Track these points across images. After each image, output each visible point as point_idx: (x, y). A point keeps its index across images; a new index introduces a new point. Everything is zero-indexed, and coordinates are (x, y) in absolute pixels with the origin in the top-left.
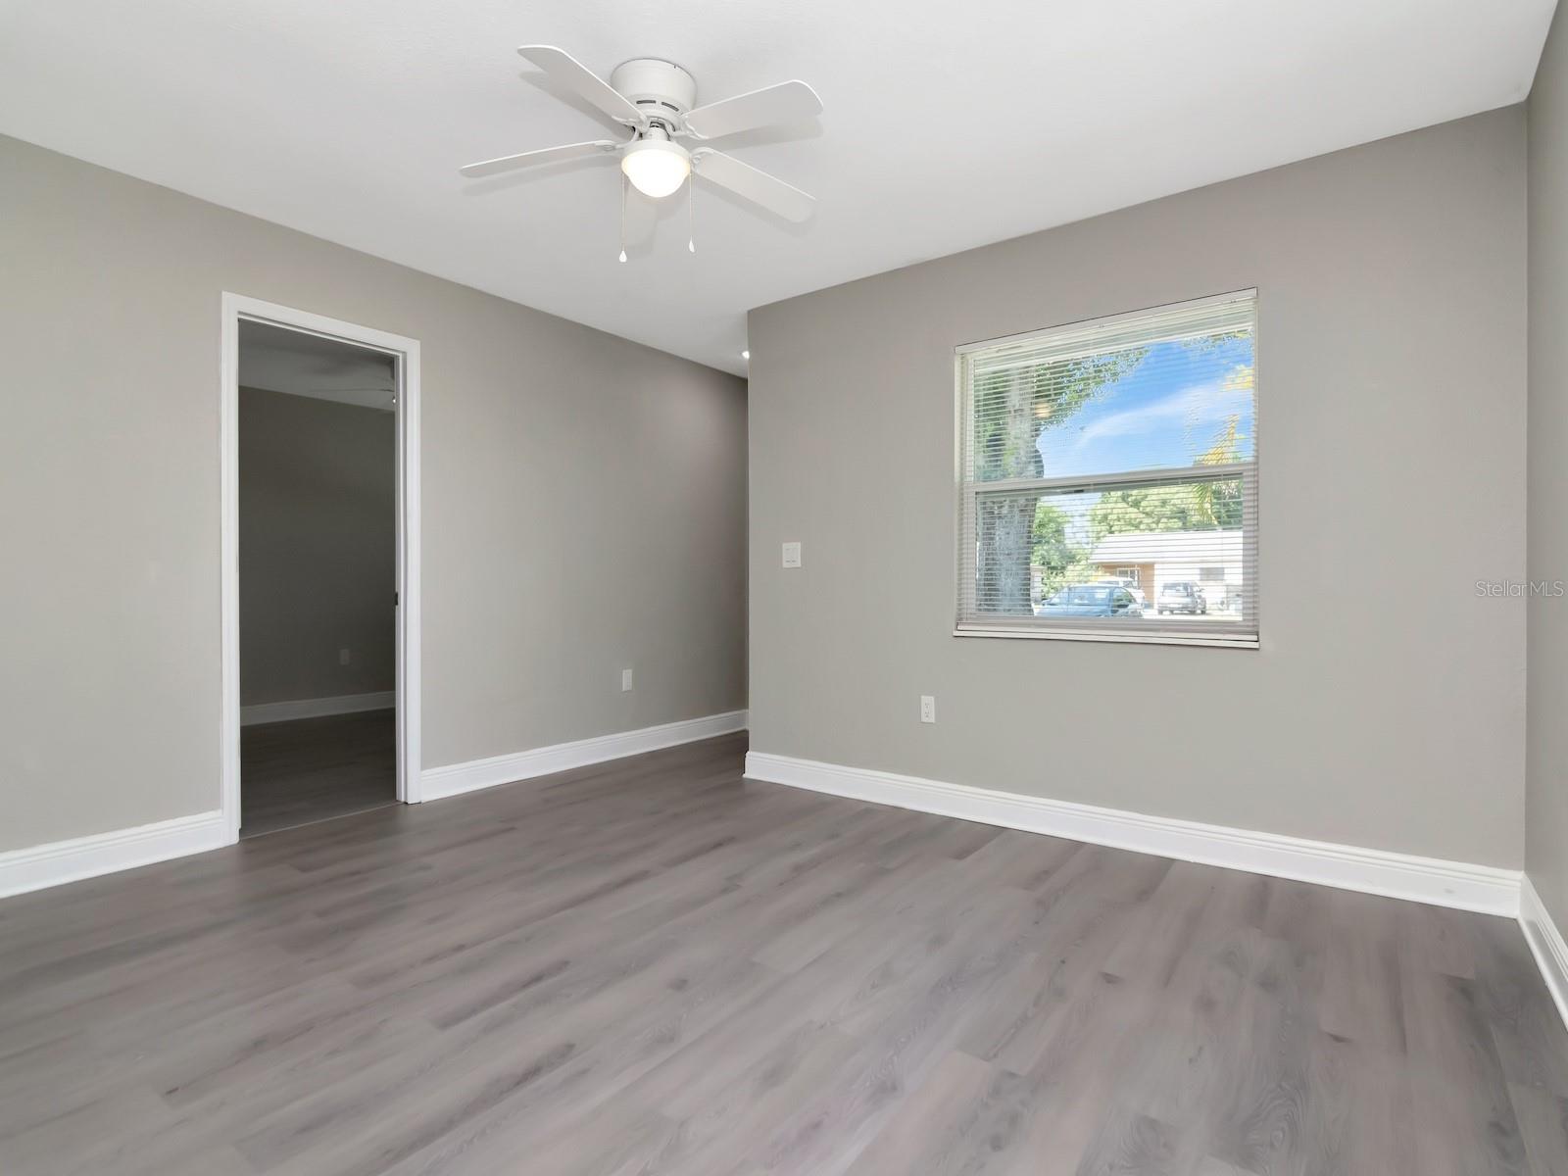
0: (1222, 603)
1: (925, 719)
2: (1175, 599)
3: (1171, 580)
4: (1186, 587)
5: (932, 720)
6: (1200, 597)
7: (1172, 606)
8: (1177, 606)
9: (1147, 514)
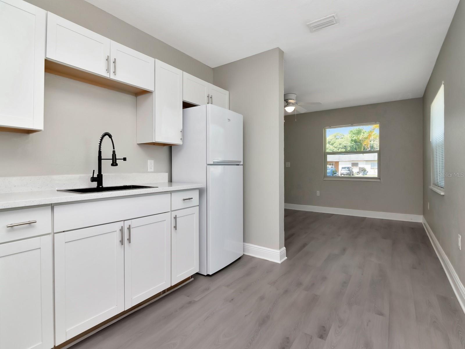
0: (358, 173)
1: (317, 195)
2: (345, 172)
3: (344, 166)
4: (348, 168)
5: (319, 195)
6: (352, 171)
7: (344, 173)
8: (346, 173)
9: (335, 147)
